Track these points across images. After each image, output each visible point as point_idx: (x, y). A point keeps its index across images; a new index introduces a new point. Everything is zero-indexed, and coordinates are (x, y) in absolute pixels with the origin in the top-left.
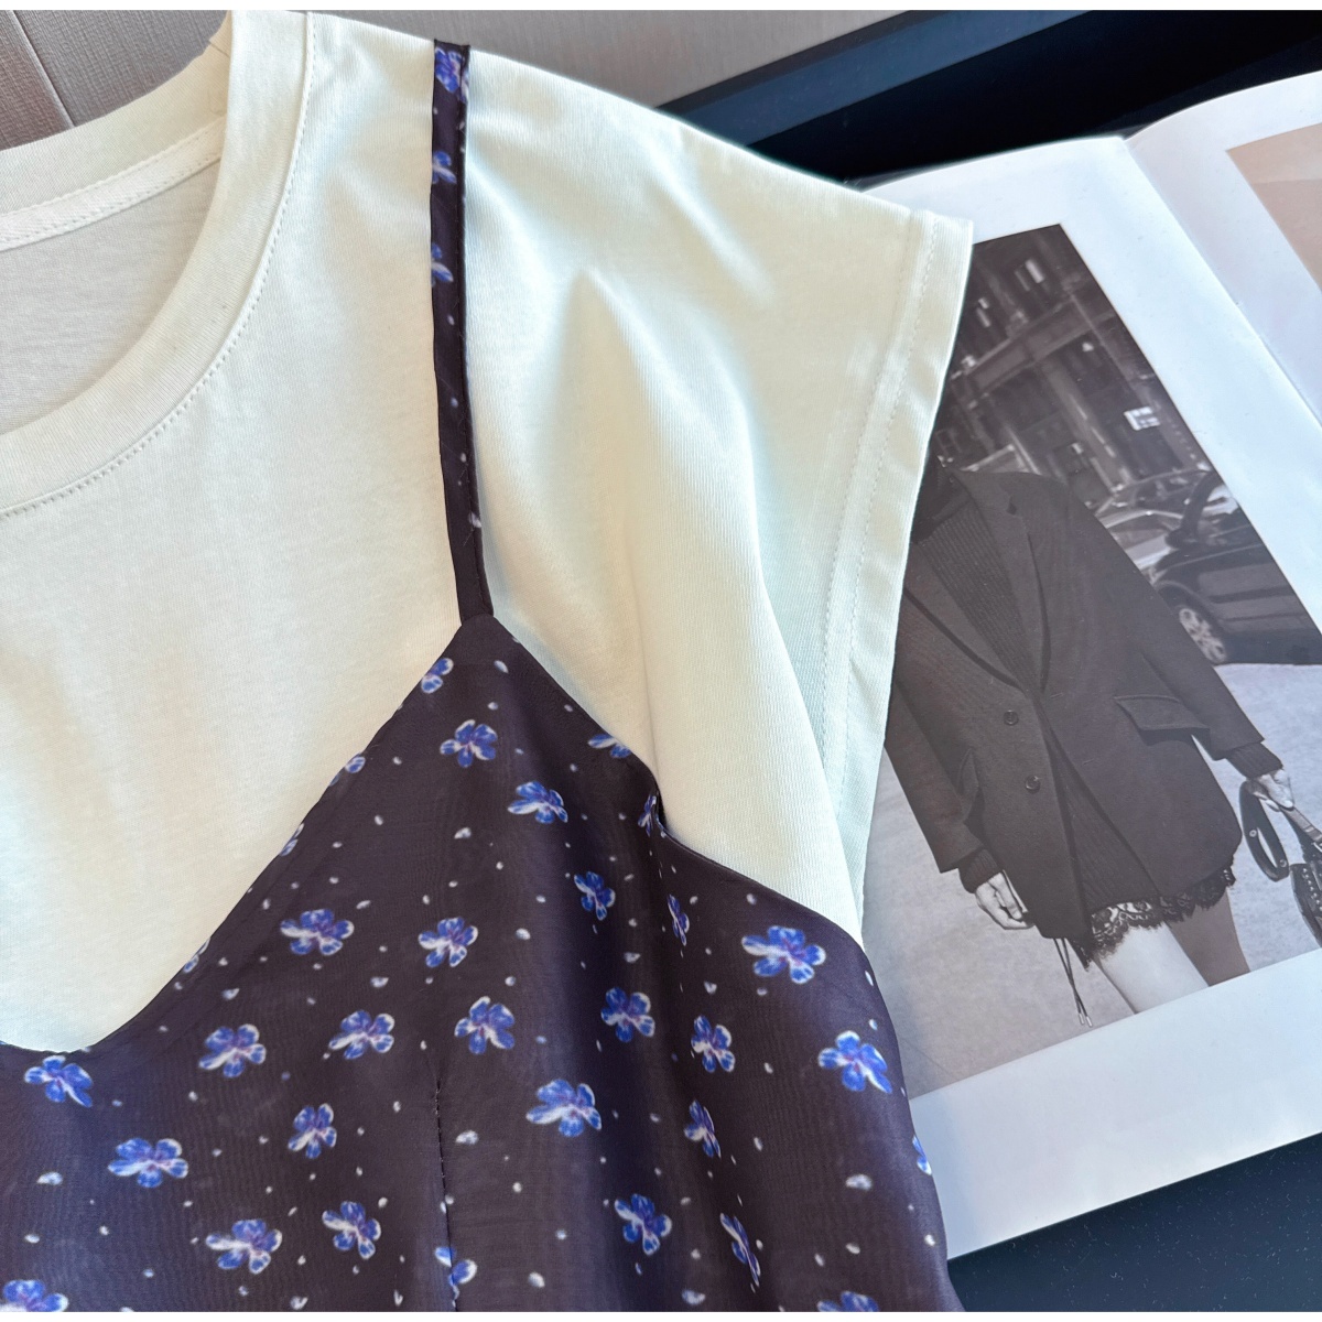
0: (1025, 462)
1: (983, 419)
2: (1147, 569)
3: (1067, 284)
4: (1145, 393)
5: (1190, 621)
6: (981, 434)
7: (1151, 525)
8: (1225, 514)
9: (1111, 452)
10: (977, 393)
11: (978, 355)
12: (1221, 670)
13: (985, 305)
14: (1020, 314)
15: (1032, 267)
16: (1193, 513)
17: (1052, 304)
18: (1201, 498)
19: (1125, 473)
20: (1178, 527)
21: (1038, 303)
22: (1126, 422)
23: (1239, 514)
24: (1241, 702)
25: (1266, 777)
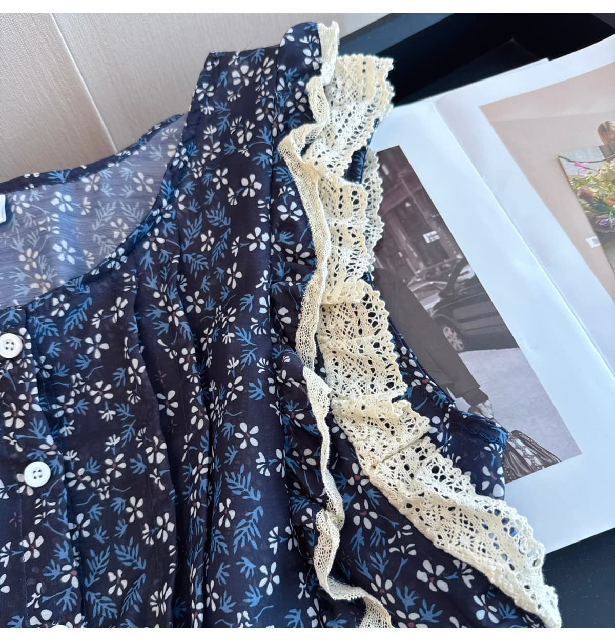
2: (429, 310)
3: (400, 175)
4: (433, 224)
5: (448, 333)
7: (432, 288)
8: (467, 281)
9: (415, 255)
12: (461, 355)
15: (385, 168)
16: (452, 281)
18: (457, 273)
19: (421, 265)
20: (444, 288)
22: (423, 239)
23: (475, 279)
24: (471, 370)
25: (480, 404)
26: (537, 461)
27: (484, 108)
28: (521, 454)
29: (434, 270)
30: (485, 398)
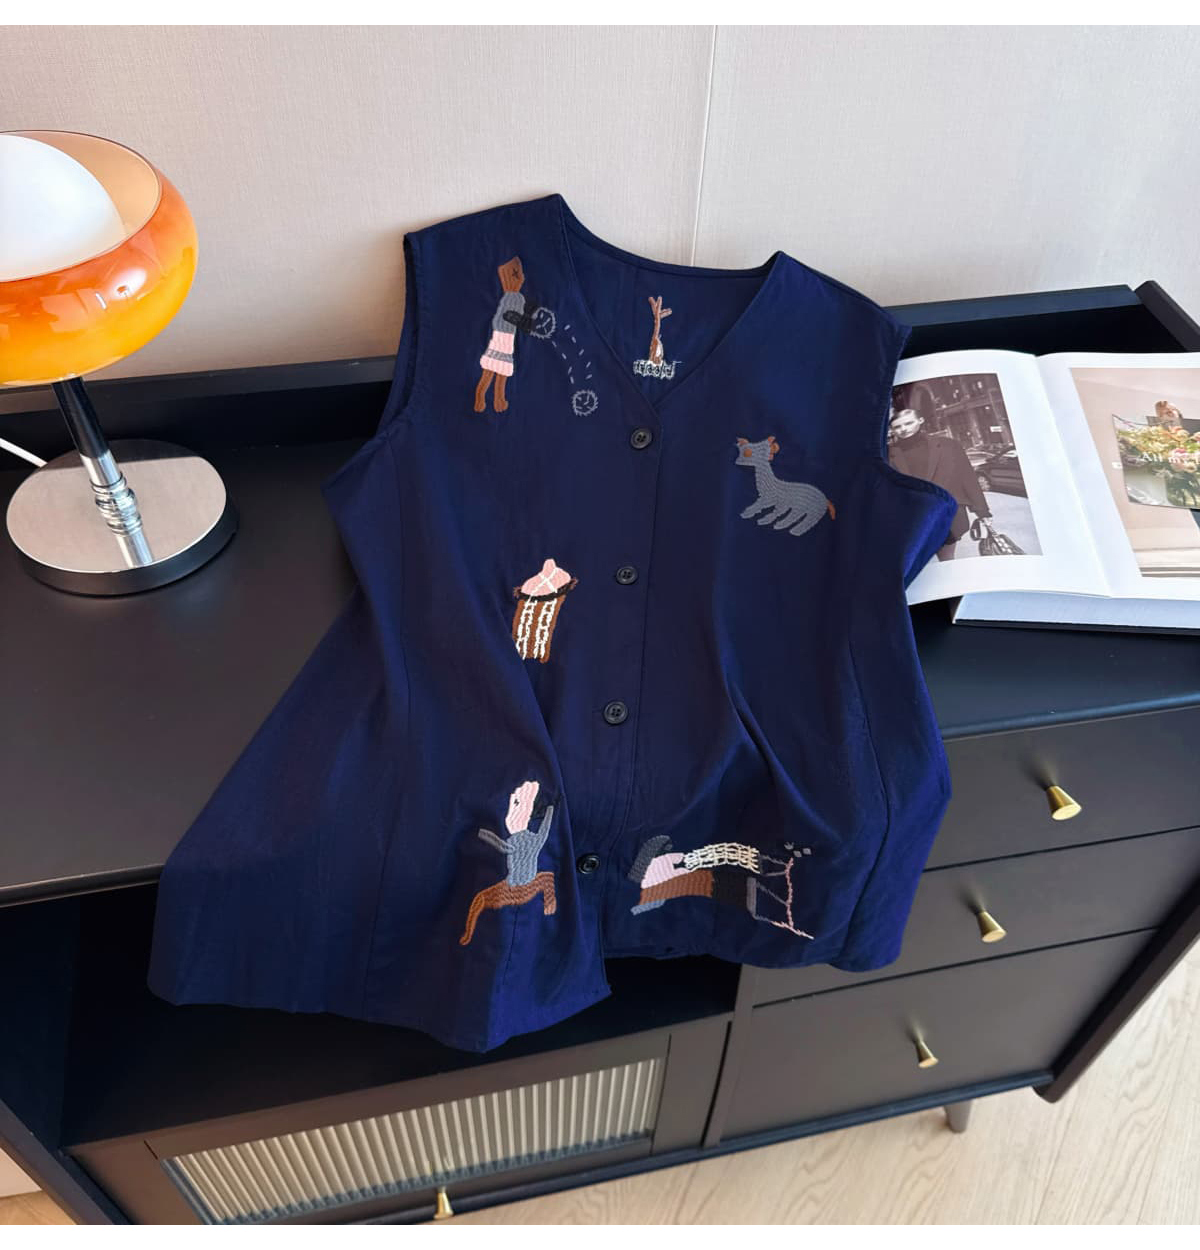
0: (949, 433)
1: (941, 423)
3: (990, 390)
4: (1001, 423)
5: (982, 480)
6: (938, 426)
7: (982, 456)
8: (1010, 458)
9: (979, 436)
10: (942, 415)
11: (947, 404)
12: (985, 493)
13: (957, 391)
14: (968, 396)
15: (980, 385)
16: (1000, 455)
17: (981, 394)
18: (1005, 452)
19: (981, 442)
20: (991, 457)
21: (976, 394)
22: (989, 430)
23: (1016, 458)
24: (987, 501)
25: (985, 519)
26: (1009, 551)
27: (1073, 371)
28: (1000, 545)
29: (988, 447)
30: (990, 516)
